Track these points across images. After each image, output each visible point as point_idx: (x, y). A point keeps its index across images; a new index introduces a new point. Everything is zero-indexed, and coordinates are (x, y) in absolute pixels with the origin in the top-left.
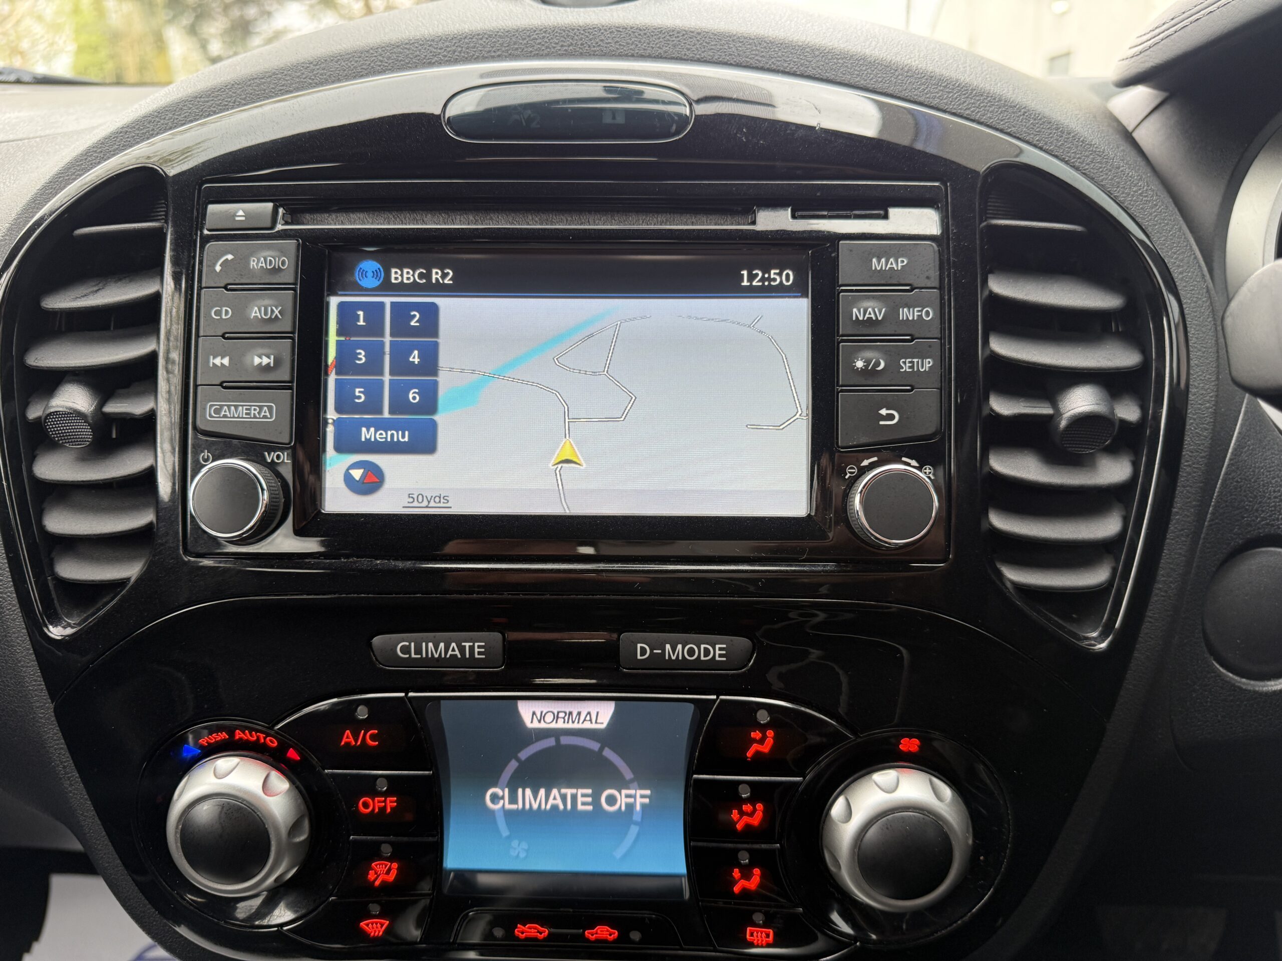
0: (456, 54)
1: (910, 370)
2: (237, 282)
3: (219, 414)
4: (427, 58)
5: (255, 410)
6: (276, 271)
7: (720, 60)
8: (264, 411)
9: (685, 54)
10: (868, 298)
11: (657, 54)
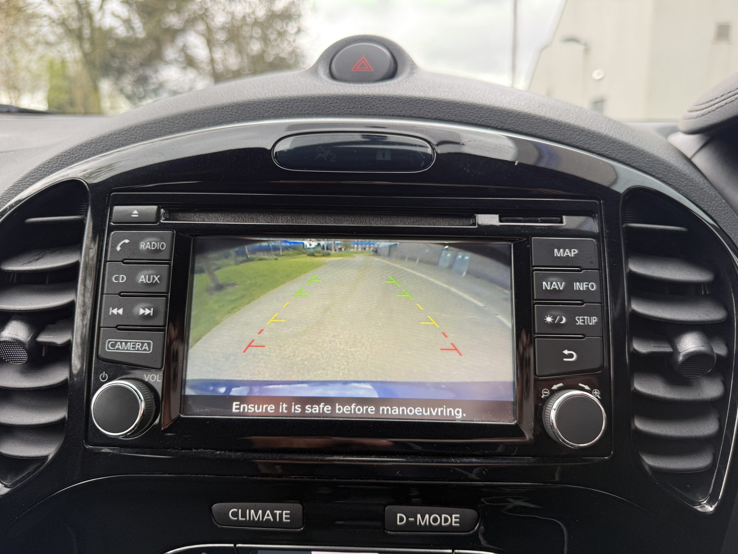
0: (280, 111)
1: (583, 324)
2: (131, 258)
3: (114, 347)
4: (261, 113)
5: (138, 345)
6: (157, 251)
7: (449, 119)
8: (144, 346)
9: (427, 115)
10: (552, 275)
11: (409, 114)
